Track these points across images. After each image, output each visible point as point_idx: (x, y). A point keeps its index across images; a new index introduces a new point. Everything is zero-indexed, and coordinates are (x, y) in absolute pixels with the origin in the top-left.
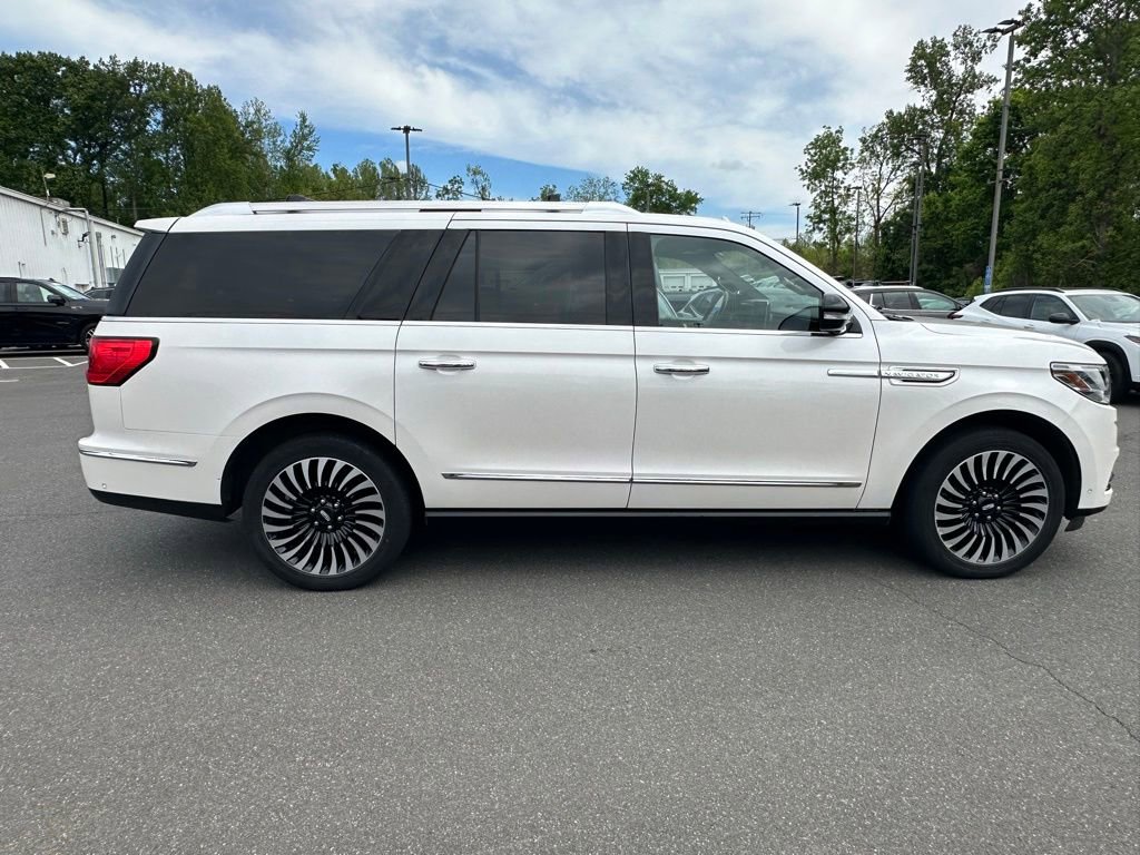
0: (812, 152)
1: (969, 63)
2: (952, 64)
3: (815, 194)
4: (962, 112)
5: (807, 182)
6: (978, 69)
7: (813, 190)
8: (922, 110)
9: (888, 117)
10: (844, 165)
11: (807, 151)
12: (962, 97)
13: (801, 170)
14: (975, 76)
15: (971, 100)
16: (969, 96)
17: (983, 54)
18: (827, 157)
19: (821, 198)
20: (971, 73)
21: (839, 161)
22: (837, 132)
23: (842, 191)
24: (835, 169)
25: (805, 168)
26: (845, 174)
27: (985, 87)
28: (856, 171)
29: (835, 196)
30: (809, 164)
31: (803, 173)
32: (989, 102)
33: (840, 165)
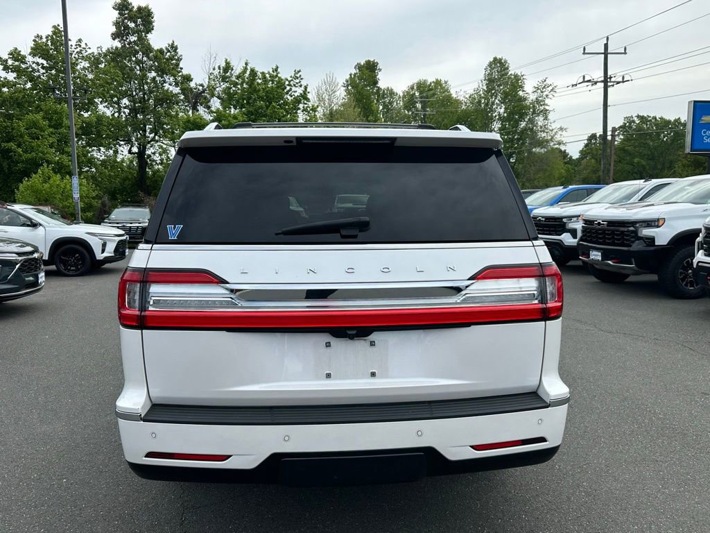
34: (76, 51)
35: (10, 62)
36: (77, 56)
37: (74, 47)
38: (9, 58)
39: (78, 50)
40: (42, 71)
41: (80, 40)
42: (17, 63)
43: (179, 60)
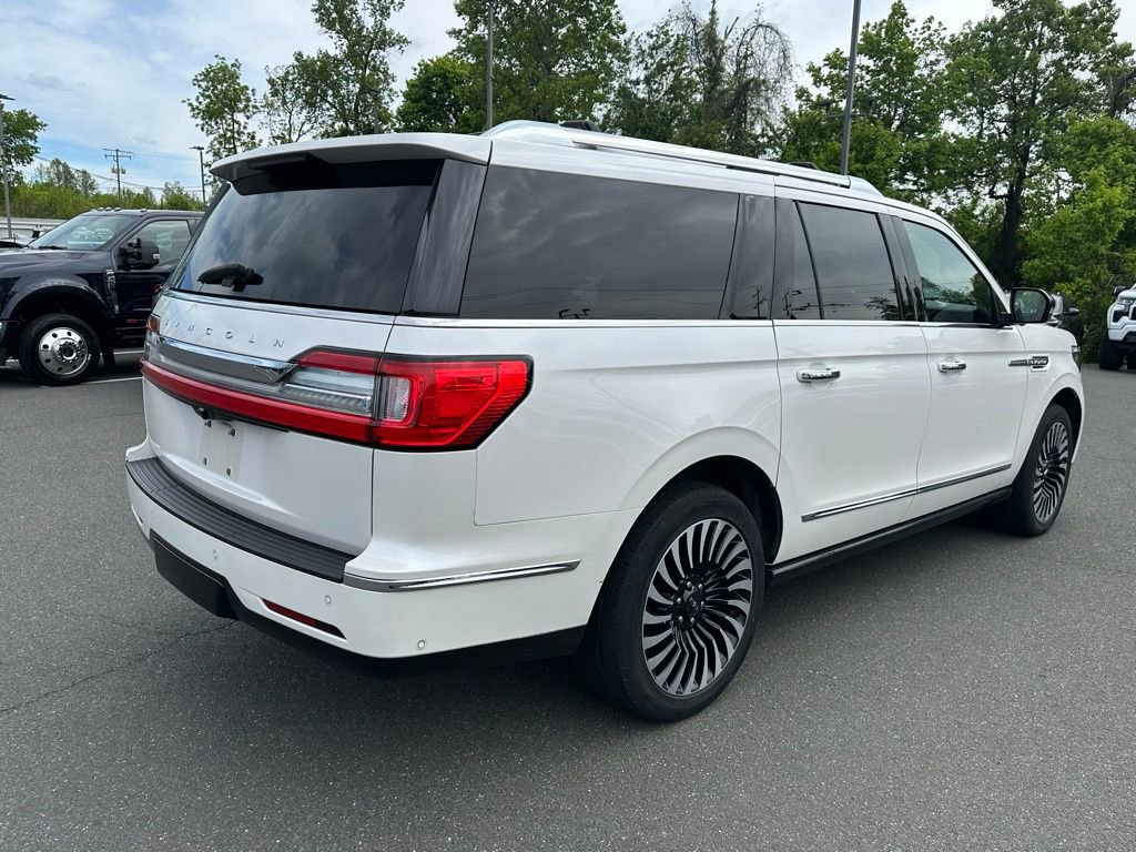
0: (204, 84)
1: (379, 18)
2: (360, 13)
3: (212, 137)
4: (375, 69)
5: (199, 121)
6: (389, 24)
7: (209, 133)
8: (335, 58)
9: (297, 59)
10: (246, 106)
11: (196, 81)
12: (374, 52)
13: (190, 104)
14: (385, 33)
15: (383, 58)
16: (382, 53)
17: (392, 10)
18: (224, 93)
19: (220, 143)
20: (380, 27)
21: (240, 101)
22: (232, 66)
23: (244, 138)
24: (233, 110)
25: (195, 104)
26: (248, 118)
27: (397, 47)
28: (261, 117)
29: (238, 144)
30: (201, 99)
31: (193, 109)
32: (420, 65)
33: (241, 106)
34: (921, 37)
35: (825, 72)
36: (922, 46)
37: (920, 31)
38: (826, 65)
39: (926, 35)
40: (868, 77)
41: (930, 19)
42: (835, 72)
43: (1112, 20)
